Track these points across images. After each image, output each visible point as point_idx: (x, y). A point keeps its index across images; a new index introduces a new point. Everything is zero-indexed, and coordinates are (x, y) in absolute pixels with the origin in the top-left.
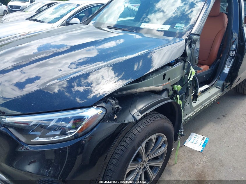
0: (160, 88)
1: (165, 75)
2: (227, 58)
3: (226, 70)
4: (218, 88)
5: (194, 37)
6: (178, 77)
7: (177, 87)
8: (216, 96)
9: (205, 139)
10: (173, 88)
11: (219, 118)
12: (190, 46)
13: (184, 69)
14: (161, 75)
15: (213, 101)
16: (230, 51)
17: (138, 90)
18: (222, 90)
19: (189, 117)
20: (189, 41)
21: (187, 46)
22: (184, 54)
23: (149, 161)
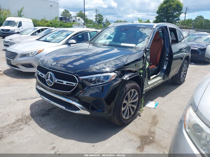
0: (134, 70)
1: (136, 64)
2: (165, 61)
3: (165, 68)
4: (161, 77)
5: (147, 49)
6: (141, 66)
7: (141, 71)
8: (160, 81)
9: (156, 103)
10: (139, 71)
11: (163, 95)
12: (145, 53)
13: (143, 63)
14: (134, 64)
15: (159, 84)
16: (165, 58)
17: (127, 69)
18: (164, 78)
19: (147, 89)
20: (145, 51)
21: (144, 53)
22: (143, 57)
23: (130, 103)
